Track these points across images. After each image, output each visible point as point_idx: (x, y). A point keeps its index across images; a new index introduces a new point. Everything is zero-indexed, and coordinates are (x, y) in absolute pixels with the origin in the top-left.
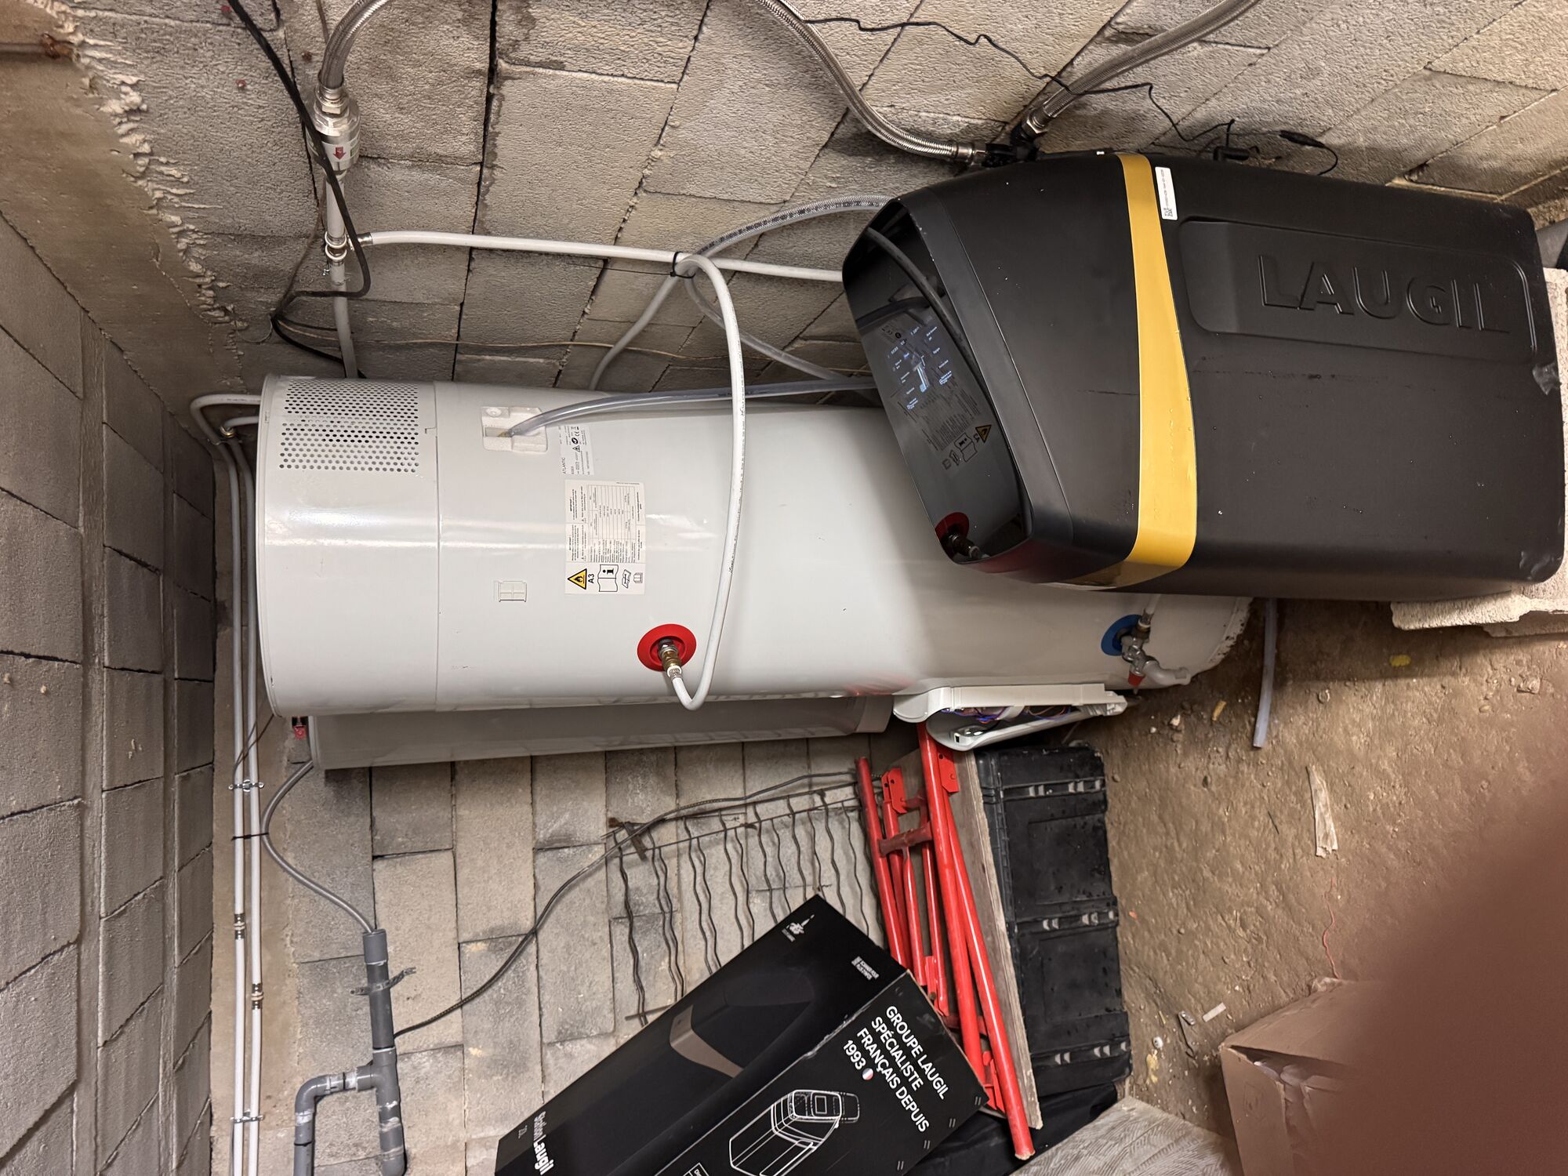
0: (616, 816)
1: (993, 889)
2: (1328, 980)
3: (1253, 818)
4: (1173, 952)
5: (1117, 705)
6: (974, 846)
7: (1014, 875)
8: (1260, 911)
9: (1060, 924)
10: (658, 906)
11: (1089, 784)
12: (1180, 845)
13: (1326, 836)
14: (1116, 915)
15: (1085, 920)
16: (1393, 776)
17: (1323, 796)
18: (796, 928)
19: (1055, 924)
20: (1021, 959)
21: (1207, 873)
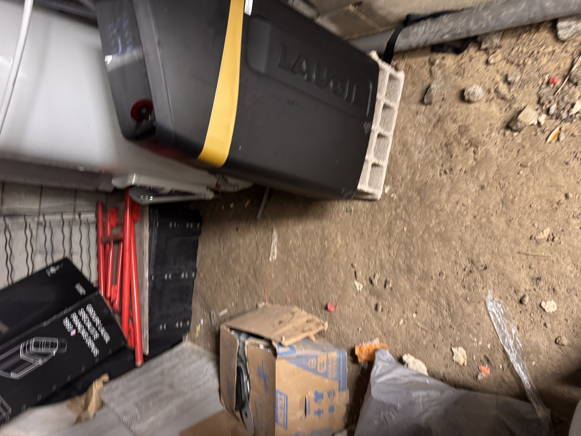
2: (263, 304)
3: (250, 244)
4: (213, 290)
5: (210, 195)
6: (141, 244)
7: (157, 256)
8: (246, 278)
9: (172, 276)
11: (195, 225)
12: (224, 251)
13: (274, 254)
14: (195, 275)
15: (183, 276)
16: (299, 235)
17: (275, 240)
18: (53, 270)
20: (153, 289)
21: (231, 262)
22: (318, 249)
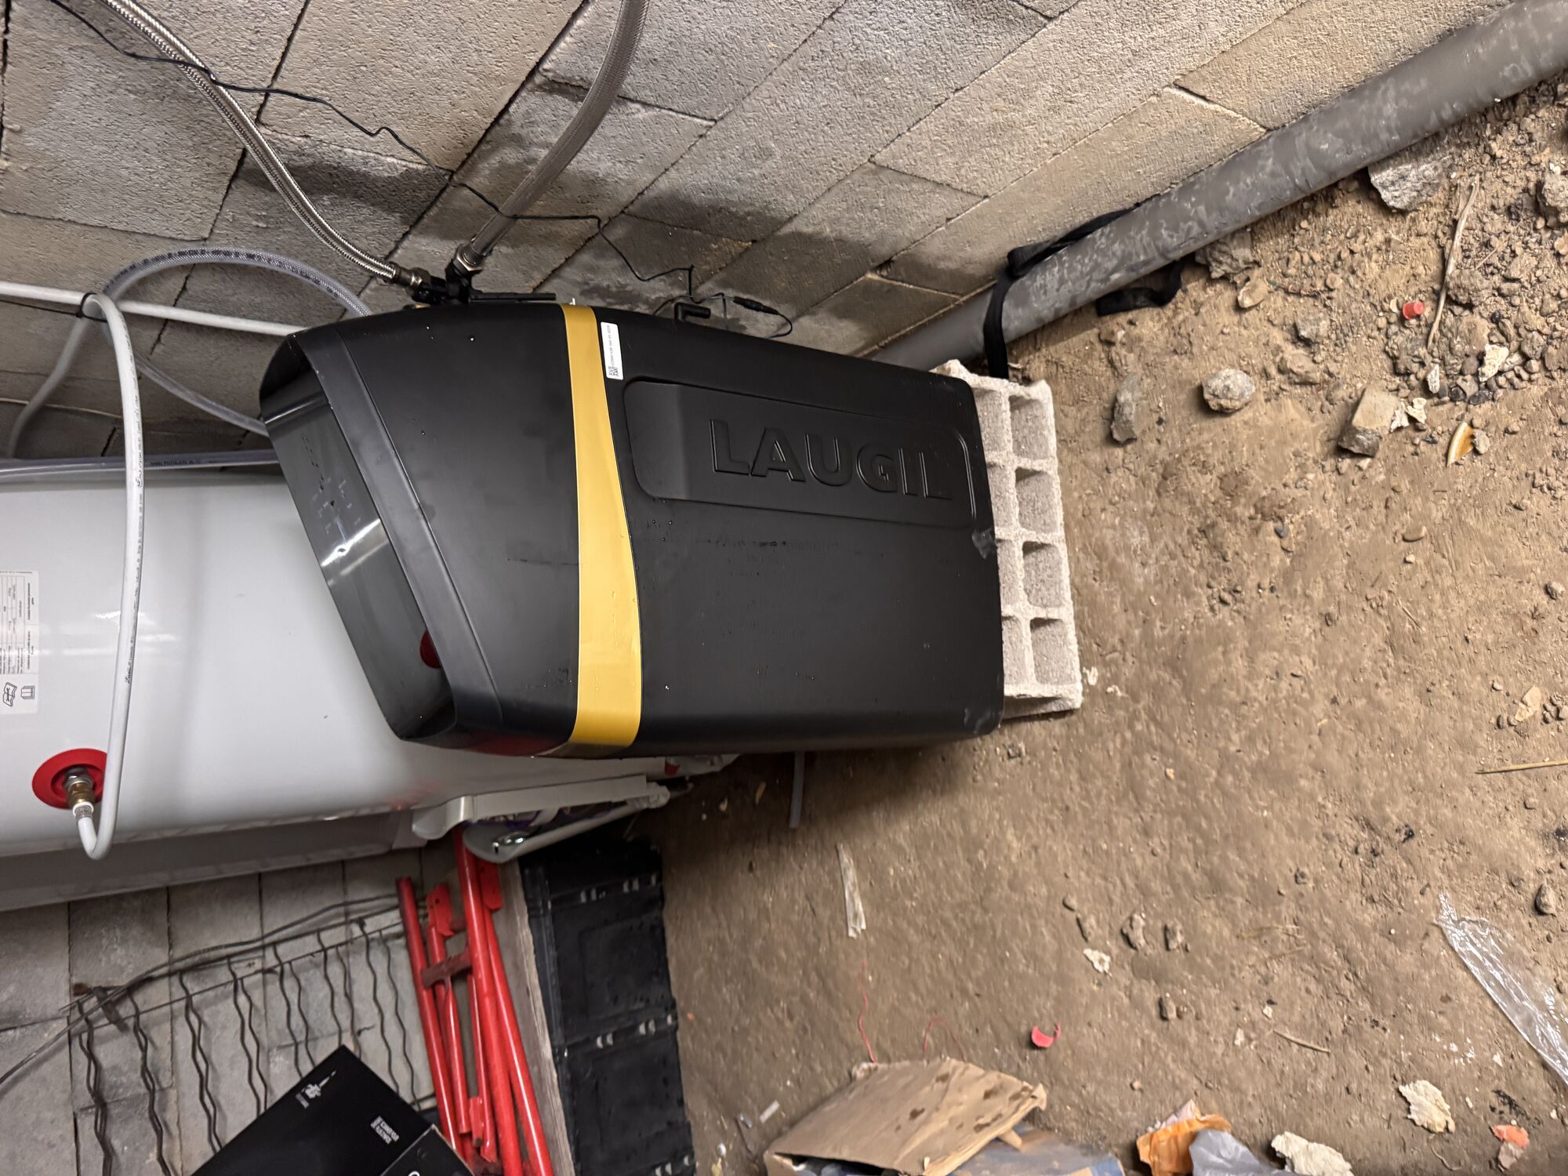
0: (83, 981)
1: (538, 1014)
2: (865, 1065)
3: (793, 901)
4: (729, 1051)
5: (660, 796)
6: (518, 967)
7: (564, 993)
8: (804, 999)
9: (614, 1038)
10: (143, 1084)
11: (645, 882)
12: (731, 936)
13: (856, 915)
14: (675, 1018)
15: (642, 1029)
16: (908, 850)
17: (851, 875)
18: (313, 1091)
19: (610, 1040)
20: (571, 1088)
21: (755, 964)
22: (964, 874)
